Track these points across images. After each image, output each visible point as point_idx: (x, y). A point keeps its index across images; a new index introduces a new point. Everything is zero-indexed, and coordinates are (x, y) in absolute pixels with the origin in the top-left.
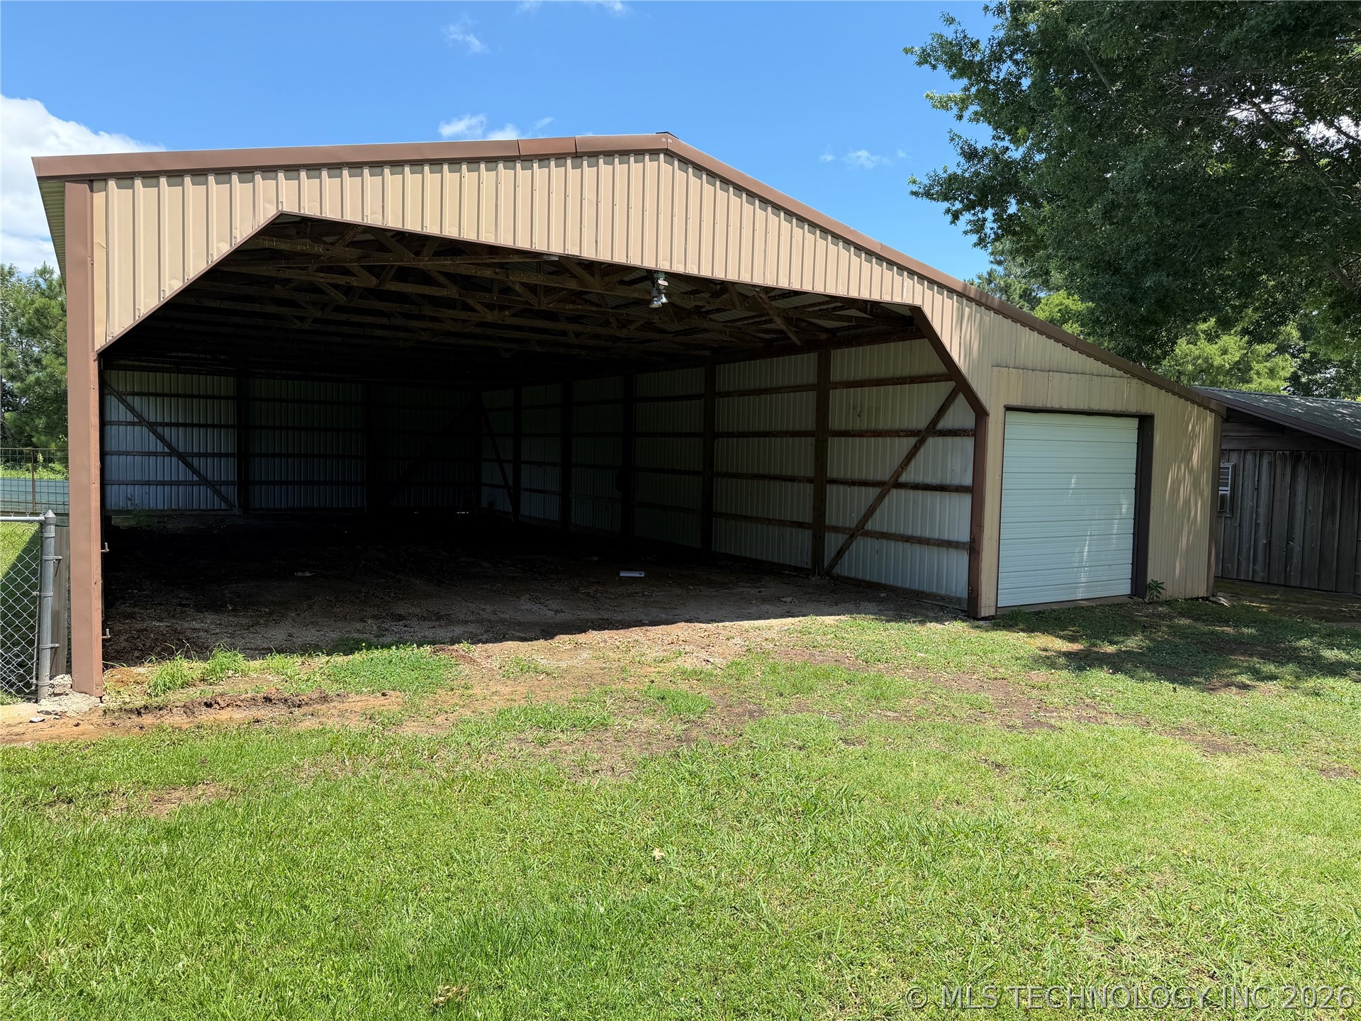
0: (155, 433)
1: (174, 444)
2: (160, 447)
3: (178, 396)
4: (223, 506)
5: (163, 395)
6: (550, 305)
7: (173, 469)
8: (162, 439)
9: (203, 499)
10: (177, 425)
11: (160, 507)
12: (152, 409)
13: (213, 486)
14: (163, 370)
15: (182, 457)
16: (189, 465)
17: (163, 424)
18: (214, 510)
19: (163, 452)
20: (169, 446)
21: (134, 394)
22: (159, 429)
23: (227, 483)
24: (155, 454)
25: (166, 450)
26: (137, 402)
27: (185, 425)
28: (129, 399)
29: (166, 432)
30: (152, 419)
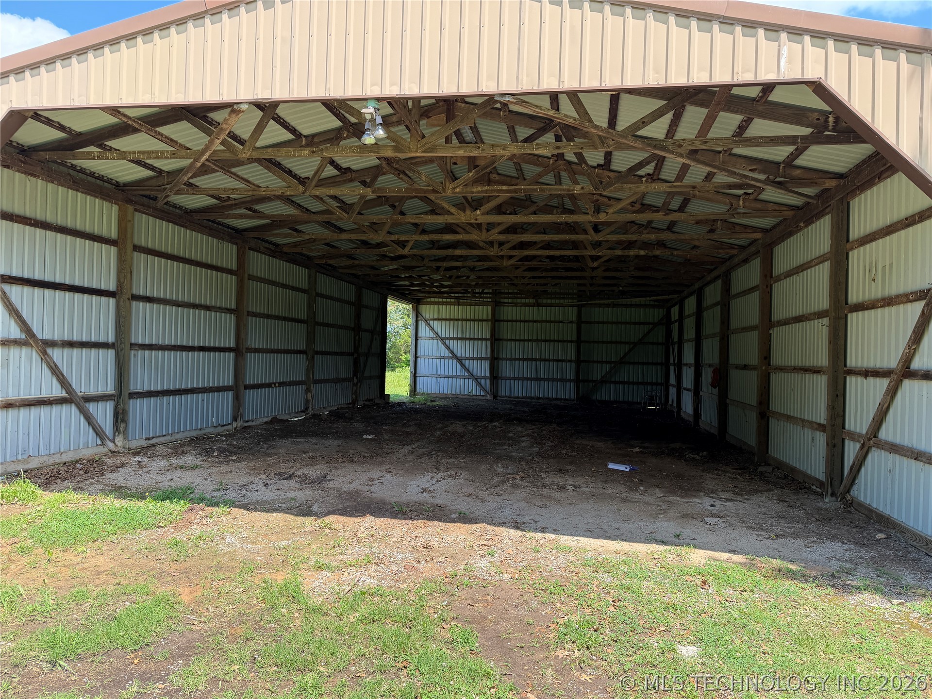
0: (444, 344)
1: (455, 352)
2: (447, 353)
3: (458, 320)
4: (482, 393)
5: (450, 320)
6: (457, 190)
7: (454, 368)
8: (448, 347)
9: (470, 388)
10: (457, 339)
11: (446, 392)
12: (444, 329)
13: (476, 379)
14: (450, 304)
15: (459, 360)
16: (463, 365)
17: (450, 339)
18: (477, 396)
19: (449, 357)
20: (452, 352)
21: (434, 319)
22: (447, 342)
23: (485, 378)
24: (444, 358)
25: (450, 355)
26: (435, 324)
27: (461, 339)
28: (431, 323)
29: (451, 343)
30: (443, 336)
